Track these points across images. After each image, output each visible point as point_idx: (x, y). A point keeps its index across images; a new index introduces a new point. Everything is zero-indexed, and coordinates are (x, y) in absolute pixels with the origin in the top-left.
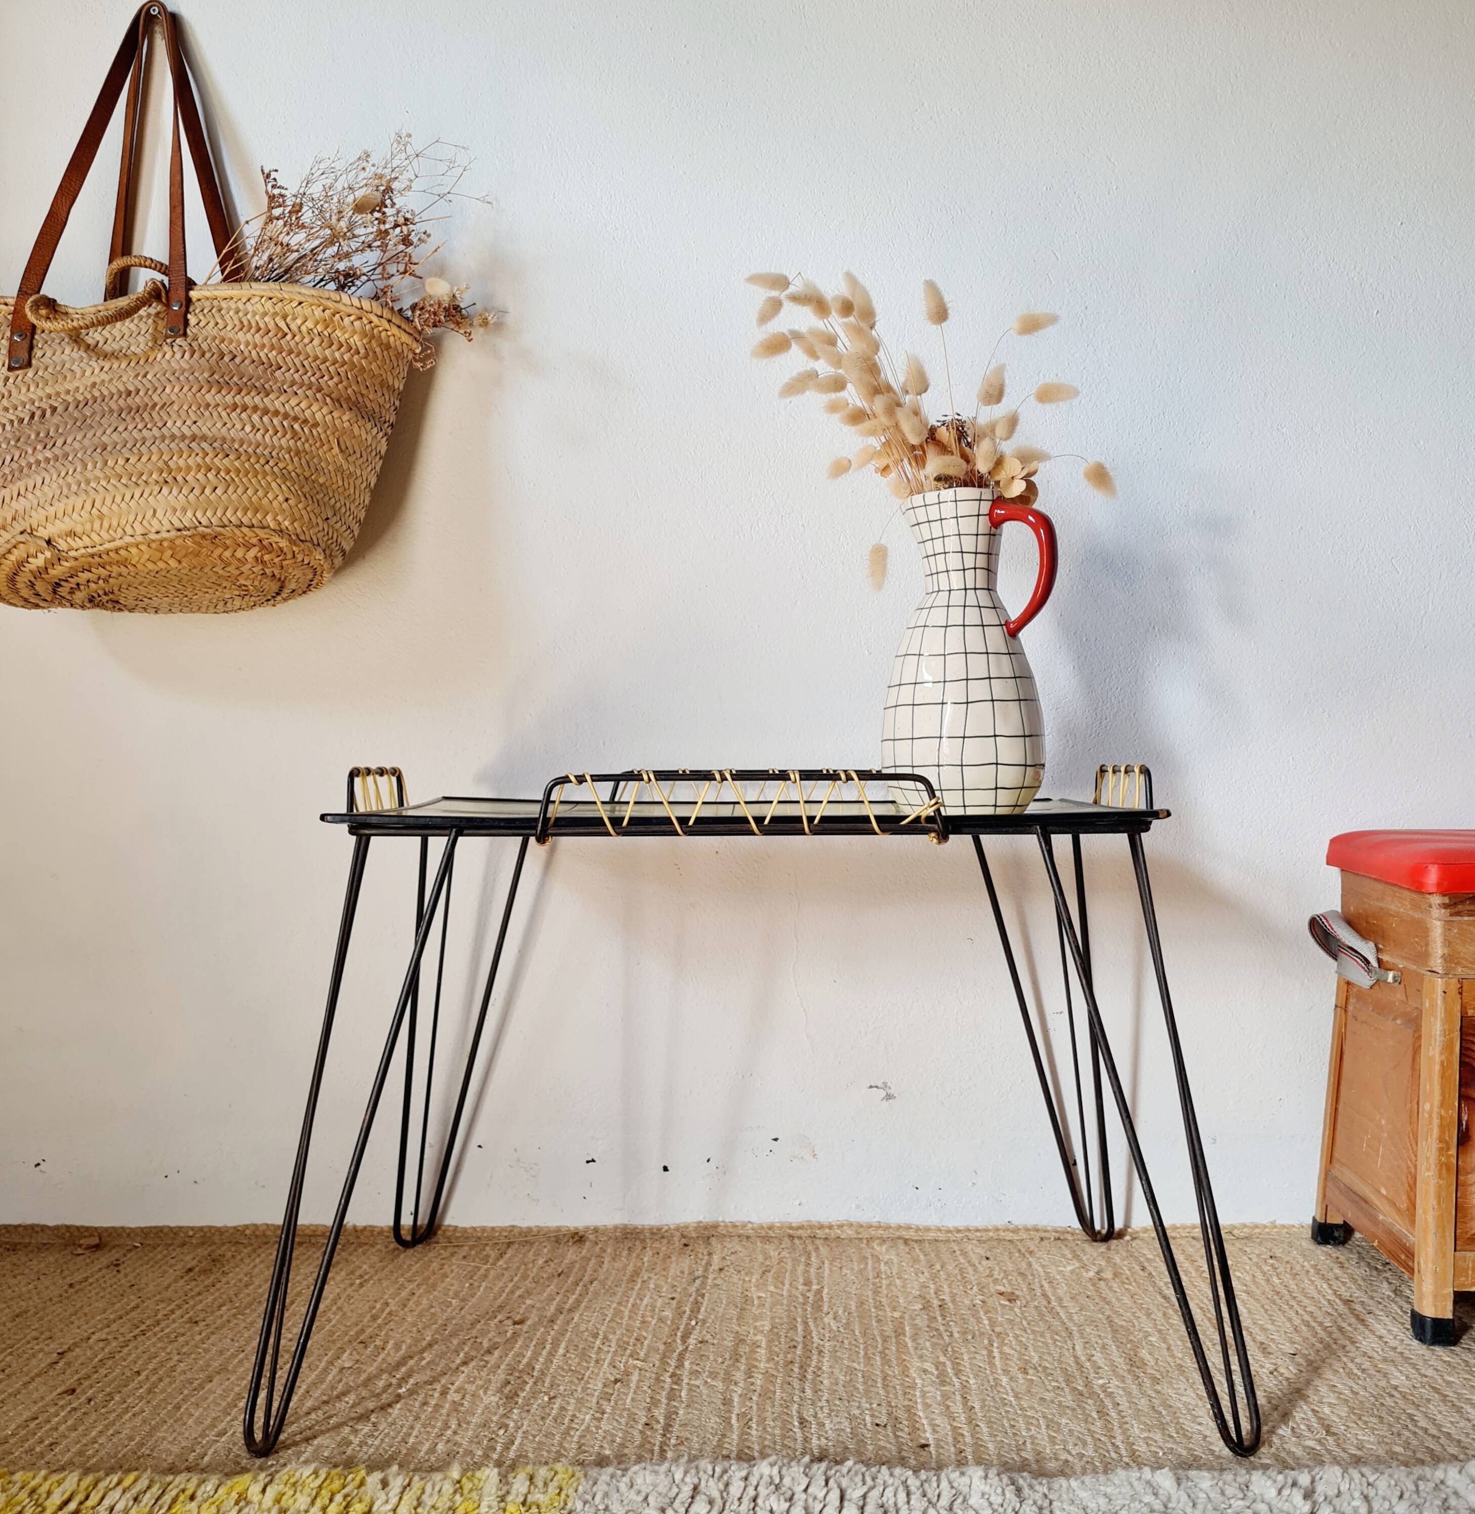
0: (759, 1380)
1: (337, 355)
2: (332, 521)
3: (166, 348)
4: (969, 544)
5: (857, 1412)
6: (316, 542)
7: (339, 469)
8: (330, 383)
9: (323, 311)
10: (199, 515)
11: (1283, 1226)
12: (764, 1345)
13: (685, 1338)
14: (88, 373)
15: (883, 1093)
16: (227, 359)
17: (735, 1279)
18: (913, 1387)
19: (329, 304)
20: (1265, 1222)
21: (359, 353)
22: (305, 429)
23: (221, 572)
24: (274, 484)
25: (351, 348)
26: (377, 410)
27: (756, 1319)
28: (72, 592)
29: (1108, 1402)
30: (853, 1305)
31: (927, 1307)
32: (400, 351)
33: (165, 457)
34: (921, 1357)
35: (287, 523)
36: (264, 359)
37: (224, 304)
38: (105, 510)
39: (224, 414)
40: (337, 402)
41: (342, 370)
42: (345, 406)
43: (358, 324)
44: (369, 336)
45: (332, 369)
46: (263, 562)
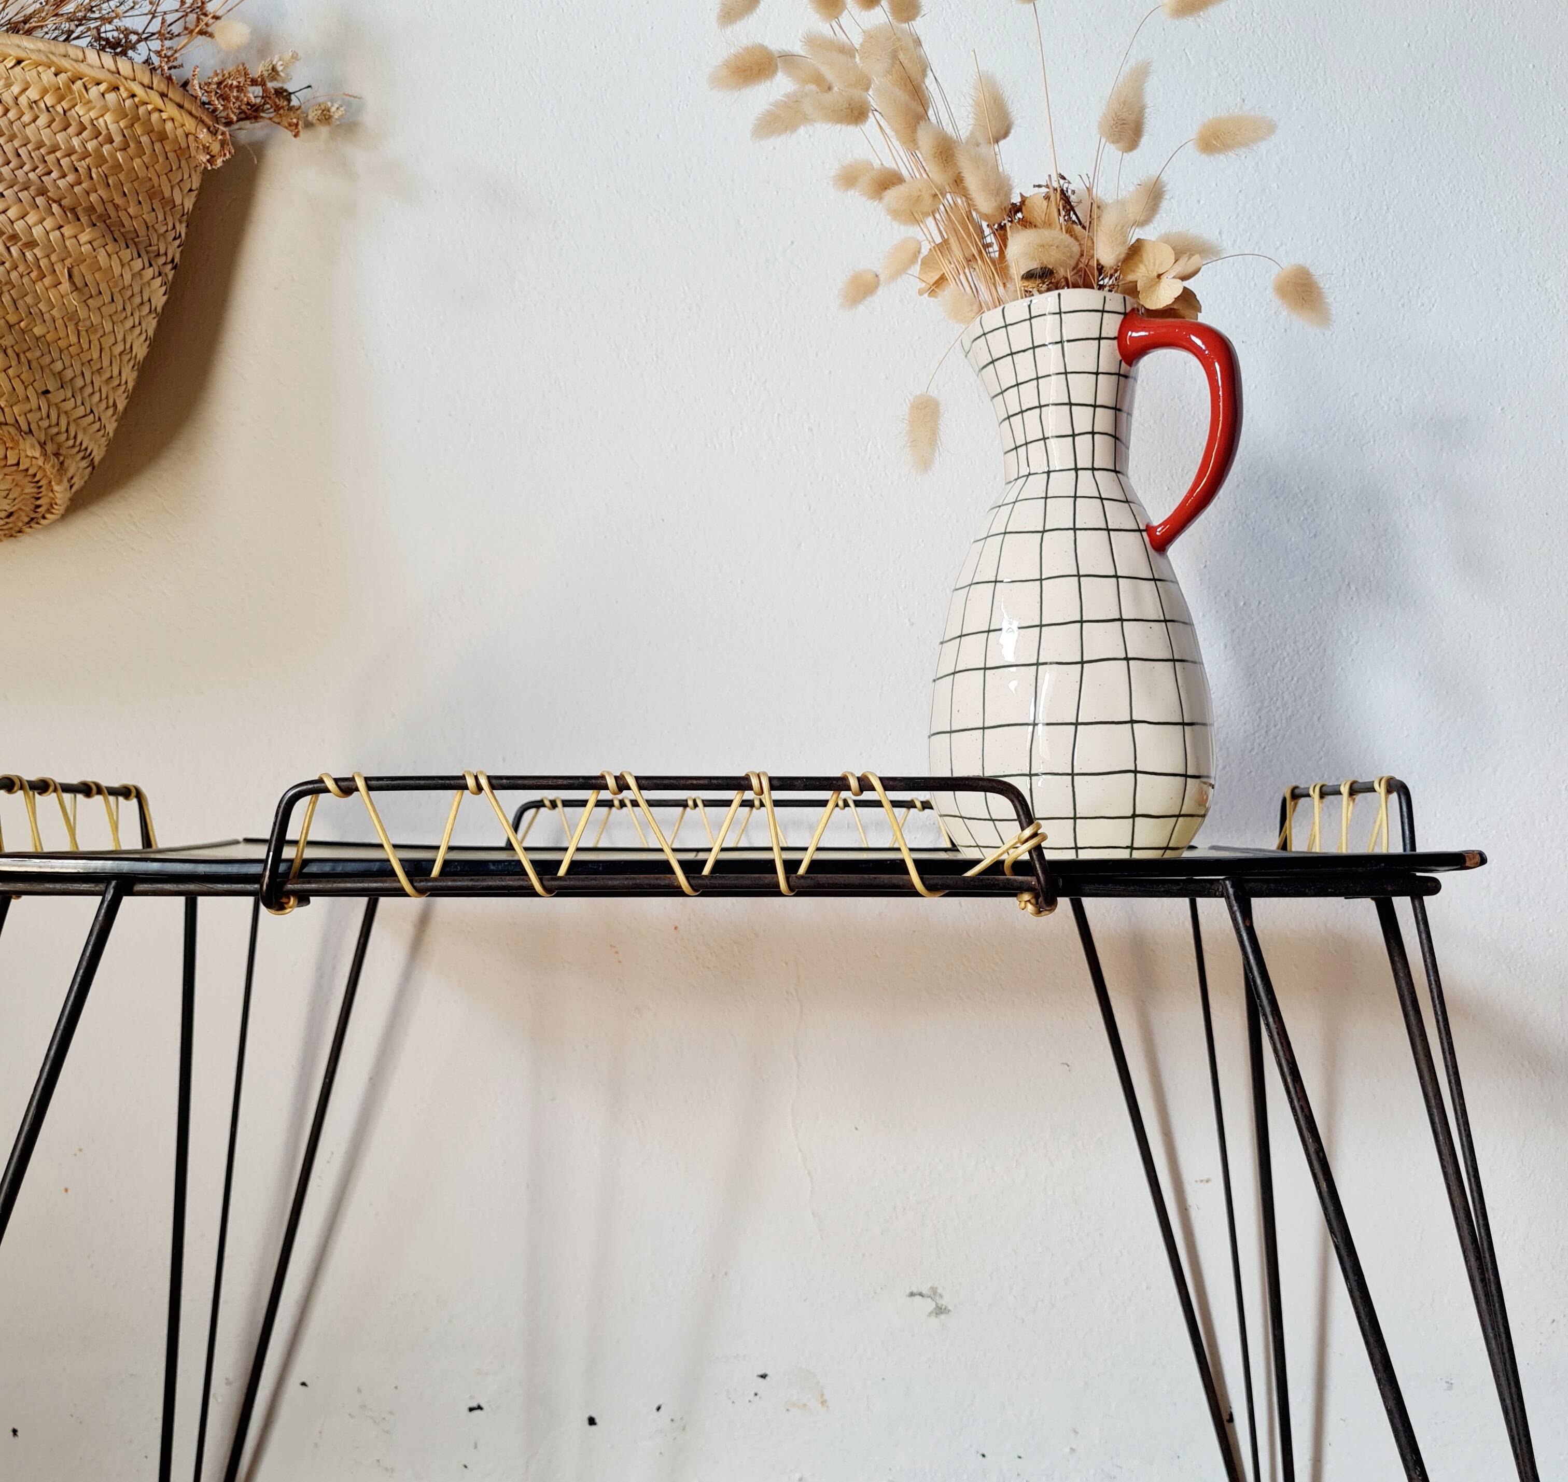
1: (76, 142)
2: (57, 397)
4: (1082, 388)
6: (24, 427)
7: (72, 317)
9: (56, 75)
15: (930, 1305)
19: (67, 64)
21: (111, 141)
22: (12, 249)
25: (100, 134)
26: (142, 232)
32: (184, 145)
40: (73, 212)
41: (82, 166)
42: (84, 219)
43: (111, 97)
44: (130, 117)
45: (65, 162)
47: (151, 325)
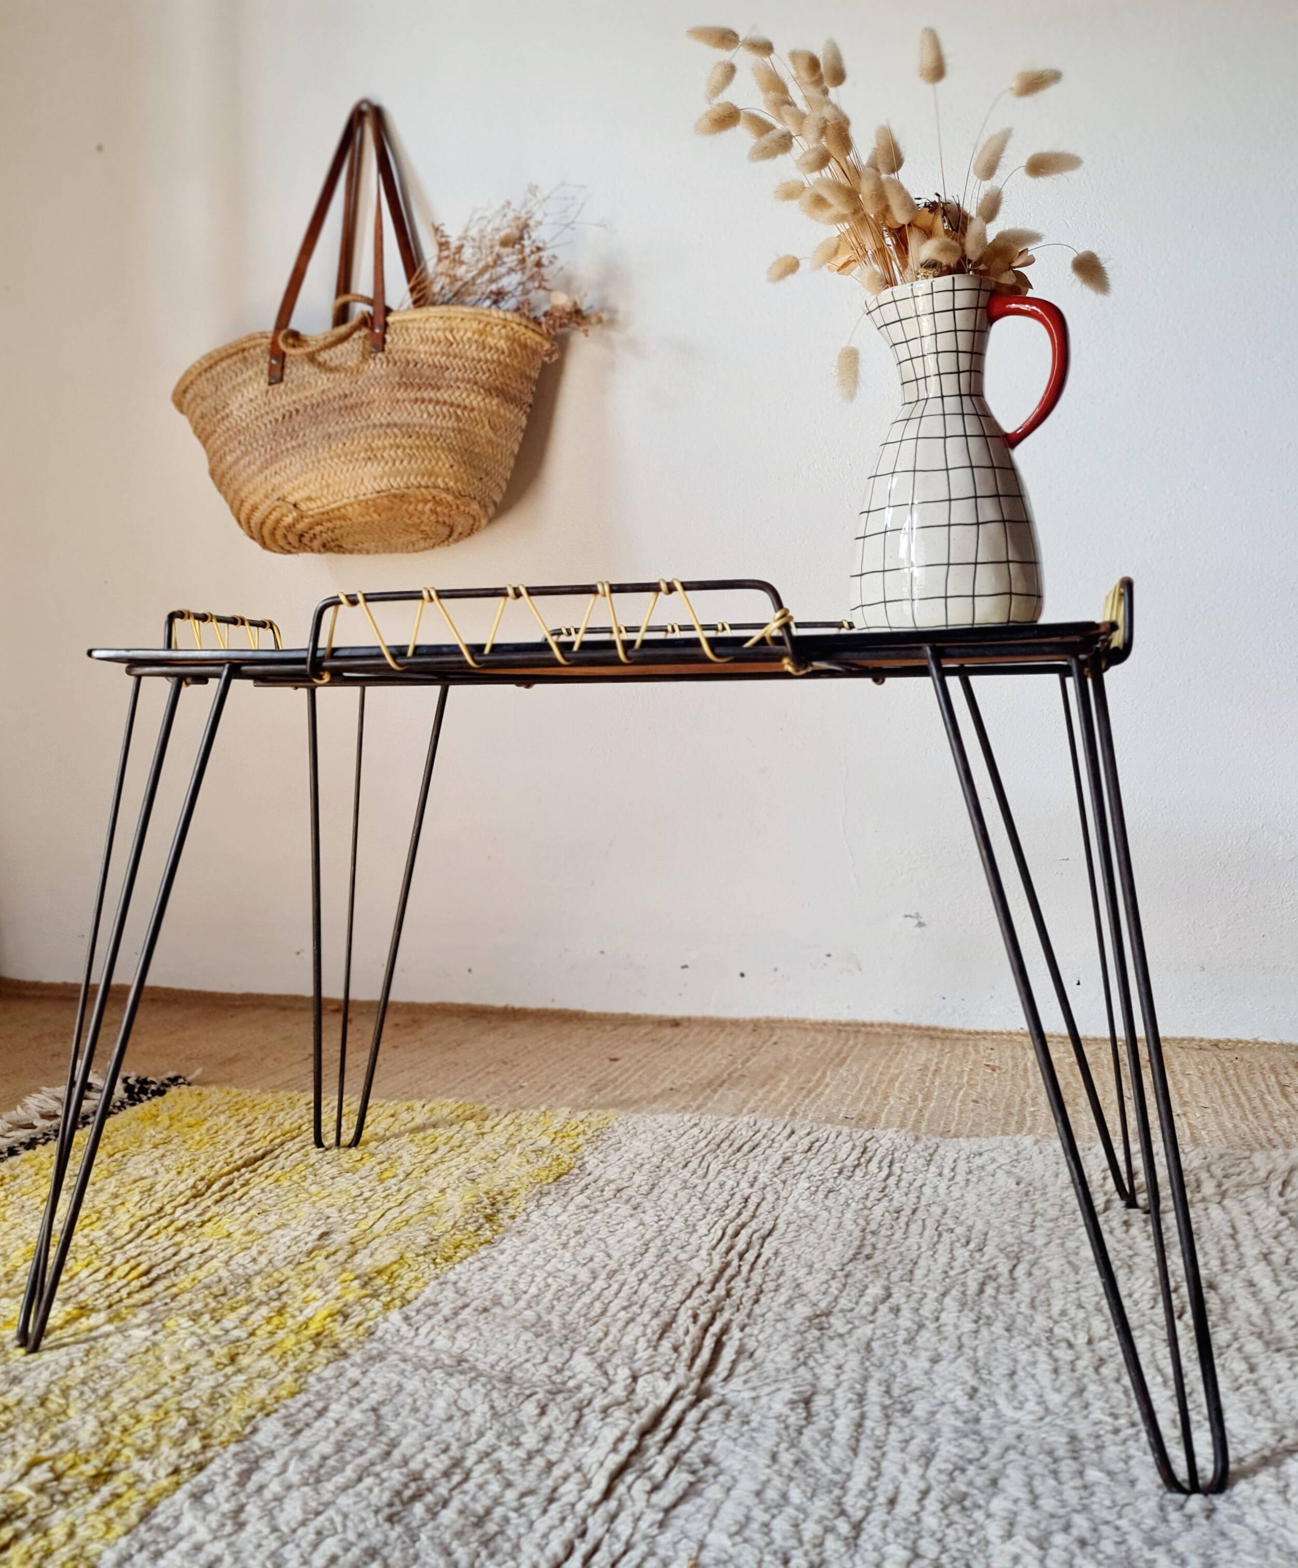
1: (489, 356)
2: (485, 479)
3: (371, 361)
6: (473, 497)
7: (490, 441)
8: (484, 377)
9: (479, 324)
10: (392, 480)
11: (1265, 1043)
14: (320, 382)
15: (916, 922)
16: (411, 365)
17: (784, 1049)
19: (484, 318)
20: (1249, 1039)
21: (503, 352)
22: (465, 413)
23: (409, 522)
24: (443, 456)
25: (499, 350)
26: (518, 395)
28: (312, 541)
32: (535, 349)
33: (369, 440)
35: (452, 484)
36: (437, 364)
37: (410, 325)
38: (330, 481)
39: (409, 406)
40: (489, 391)
41: (492, 367)
42: (494, 394)
43: (503, 331)
44: (512, 339)
45: (484, 367)
46: (436, 513)
47: (520, 435)
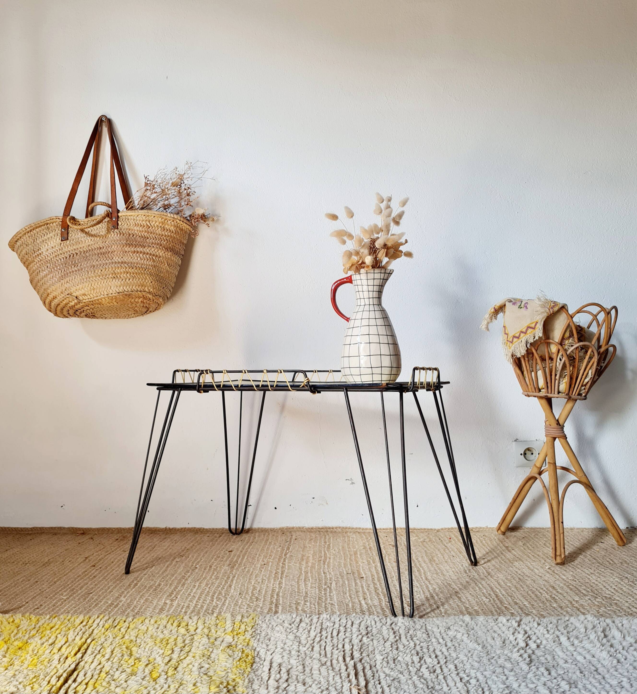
0: (310, 564)
1: (166, 233)
2: (165, 289)
3: (112, 233)
5: (341, 571)
6: (160, 296)
7: (167, 271)
8: (164, 243)
9: (162, 219)
10: (124, 288)
11: (490, 528)
12: (311, 556)
13: (285, 555)
14: (87, 241)
15: (351, 482)
16: (131, 236)
17: (301, 541)
18: (360, 566)
19: (164, 217)
20: (484, 527)
21: (173, 232)
22: (157, 259)
23: (130, 306)
24: (148, 277)
25: (171, 231)
26: (178, 251)
27: (308, 551)
28: (80, 313)
29: (421, 569)
30: (341, 548)
31: (365, 548)
32: (186, 231)
33: (114, 269)
34: (362, 559)
35: (151, 290)
36: (143, 236)
37: (129, 218)
38: (95, 287)
39: (131, 254)
40: (167, 249)
41: (168, 238)
42: (169, 250)
43: (172, 223)
44: (176, 227)
45: (164, 238)
46: (144, 303)
47: (178, 268)
